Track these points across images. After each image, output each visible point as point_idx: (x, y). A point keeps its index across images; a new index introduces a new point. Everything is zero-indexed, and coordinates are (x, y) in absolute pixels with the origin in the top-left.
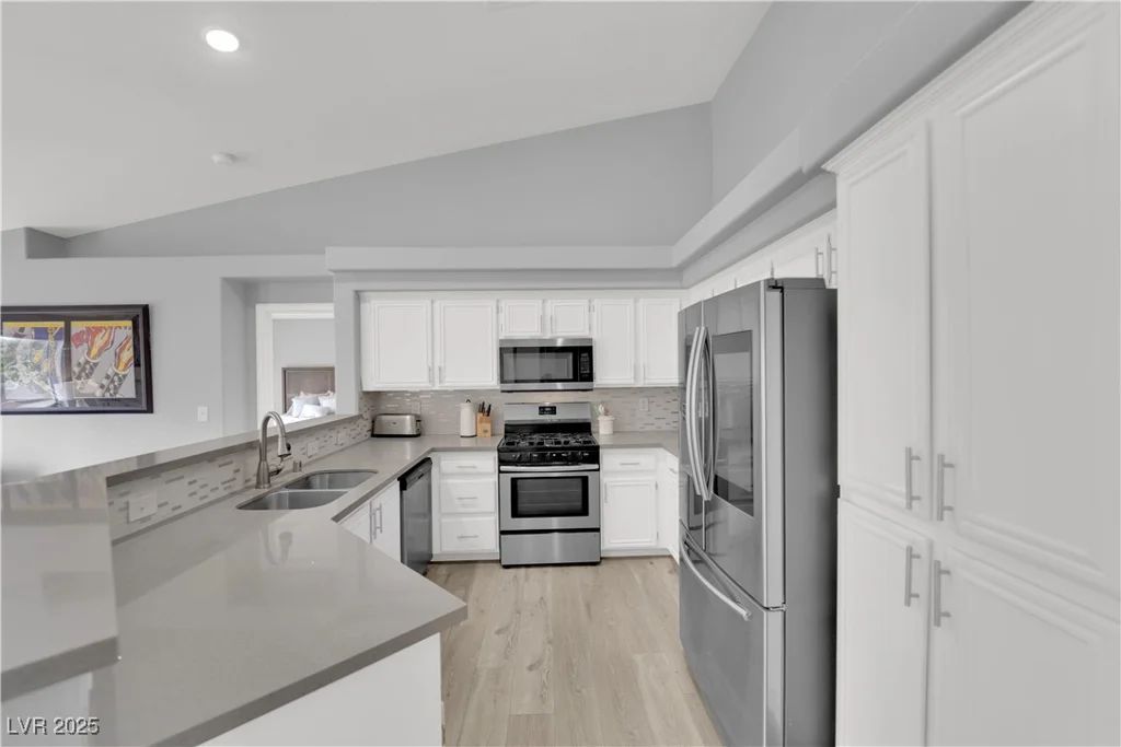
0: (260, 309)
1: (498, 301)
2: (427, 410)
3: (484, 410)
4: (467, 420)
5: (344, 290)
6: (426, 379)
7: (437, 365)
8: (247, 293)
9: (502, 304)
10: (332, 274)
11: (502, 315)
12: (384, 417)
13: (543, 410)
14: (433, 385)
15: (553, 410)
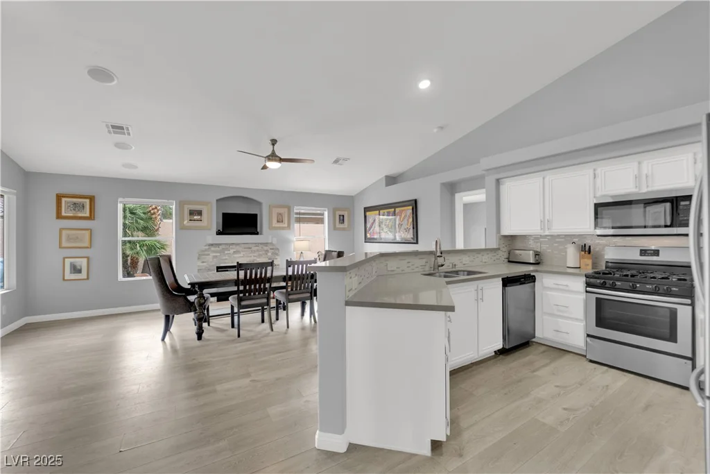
0: (457, 196)
1: (594, 170)
2: (544, 248)
3: (586, 250)
4: (572, 256)
5: (490, 180)
6: (539, 228)
7: (547, 217)
8: (452, 189)
9: (598, 171)
10: (484, 172)
11: (598, 180)
12: (517, 252)
13: (644, 252)
14: (544, 231)
15: (656, 253)
